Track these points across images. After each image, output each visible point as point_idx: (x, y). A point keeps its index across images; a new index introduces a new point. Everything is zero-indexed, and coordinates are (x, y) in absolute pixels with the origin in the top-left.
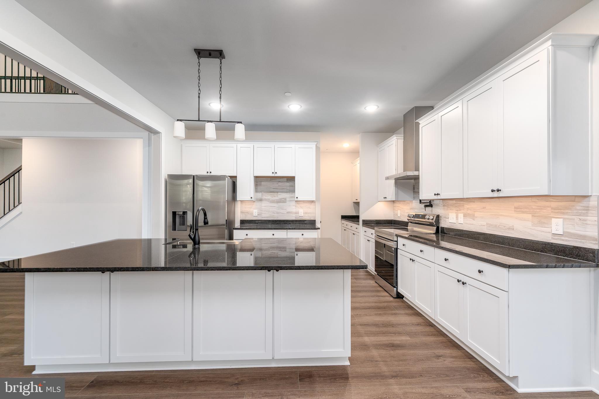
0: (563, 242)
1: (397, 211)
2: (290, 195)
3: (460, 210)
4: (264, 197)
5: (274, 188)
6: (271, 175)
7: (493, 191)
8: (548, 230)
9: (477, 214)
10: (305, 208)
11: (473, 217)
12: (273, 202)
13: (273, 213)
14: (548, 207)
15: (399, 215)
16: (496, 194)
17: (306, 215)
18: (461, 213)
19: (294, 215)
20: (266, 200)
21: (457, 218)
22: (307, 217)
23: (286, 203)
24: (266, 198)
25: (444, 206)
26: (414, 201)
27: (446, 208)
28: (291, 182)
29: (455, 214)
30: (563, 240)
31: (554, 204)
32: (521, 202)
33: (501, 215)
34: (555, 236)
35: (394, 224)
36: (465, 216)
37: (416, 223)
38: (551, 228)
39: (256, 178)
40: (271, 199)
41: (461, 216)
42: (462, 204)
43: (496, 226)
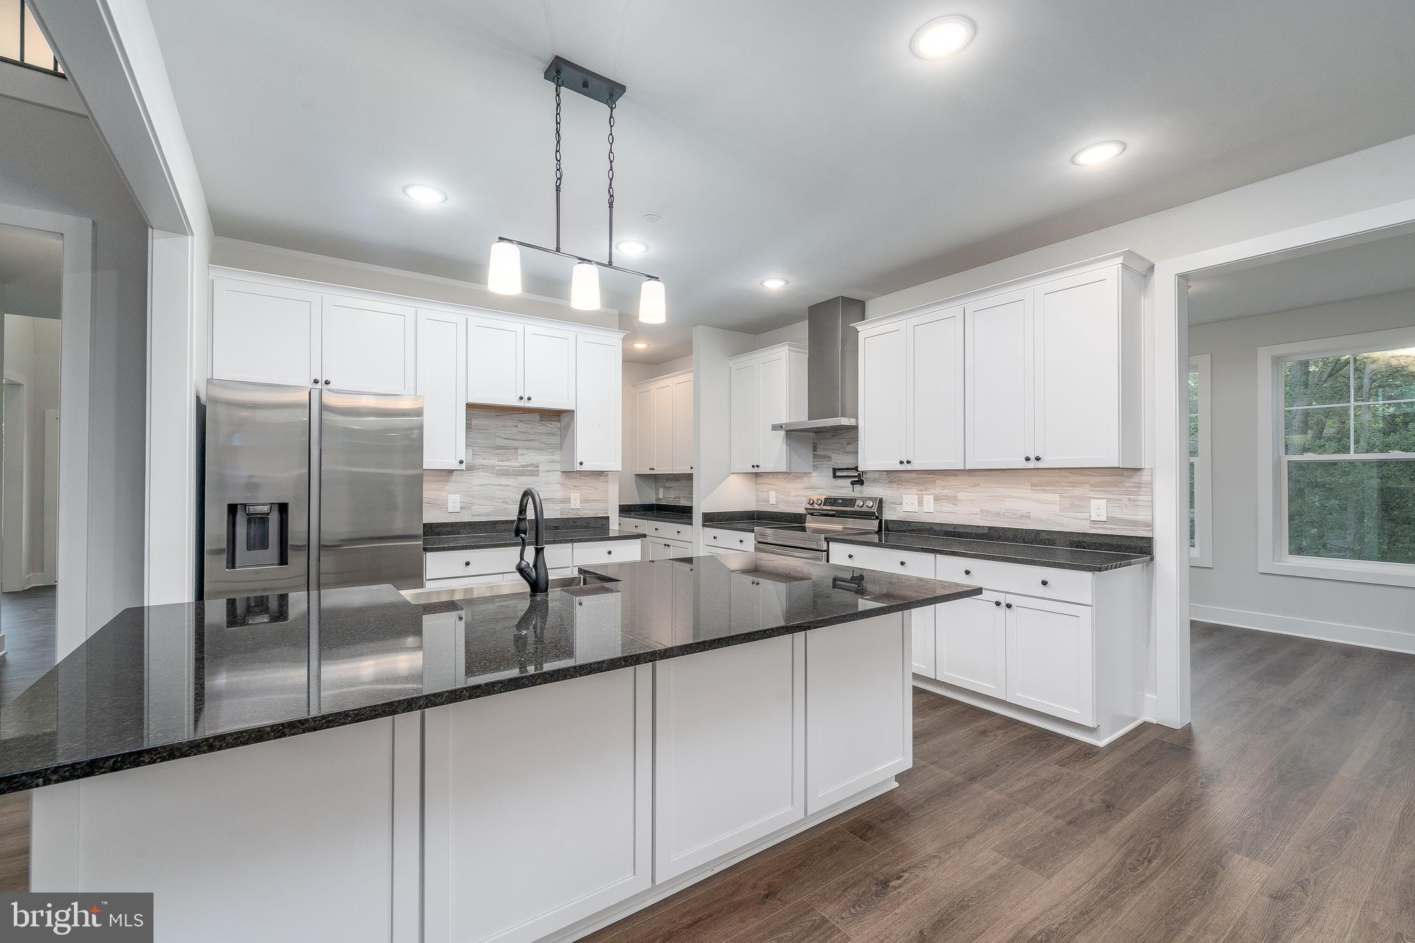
0: (1103, 530)
1: (768, 492)
2: (549, 457)
3: (926, 490)
4: (479, 461)
5: (509, 436)
6: (515, 402)
7: (1028, 459)
8: (1087, 515)
9: (961, 496)
10: (585, 489)
11: (954, 500)
12: (503, 473)
13: (503, 502)
14: (1085, 483)
15: (773, 500)
16: (1031, 465)
17: (588, 505)
18: (928, 494)
19: (558, 507)
20: (484, 468)
21: (920, 502)
22: (589, 511)
23: (538, 475)
24: (486, 462)
25: (890, 482)
26: (814, 474)
27: (895, 486)
28: (551, 424)
29: (917, 497)
30: (1106, 529)
31: (1093, 480)
32: (1042, 476)
33: (1009, 497)
34: (1094, 524)
35: (758, 519)
36: (937, 499)
37: (825, 515)
38: (1090, 512)
39: (470, 406)
40: (499, 466)
41: (929, 500)
42: (932, 479)
43: (998, 514)
